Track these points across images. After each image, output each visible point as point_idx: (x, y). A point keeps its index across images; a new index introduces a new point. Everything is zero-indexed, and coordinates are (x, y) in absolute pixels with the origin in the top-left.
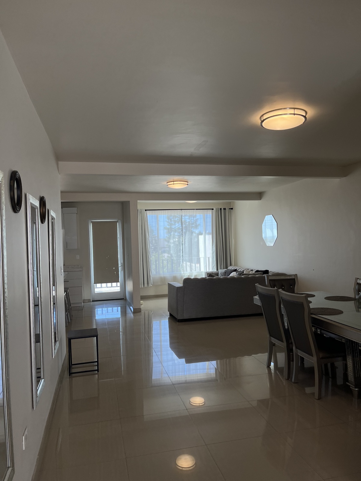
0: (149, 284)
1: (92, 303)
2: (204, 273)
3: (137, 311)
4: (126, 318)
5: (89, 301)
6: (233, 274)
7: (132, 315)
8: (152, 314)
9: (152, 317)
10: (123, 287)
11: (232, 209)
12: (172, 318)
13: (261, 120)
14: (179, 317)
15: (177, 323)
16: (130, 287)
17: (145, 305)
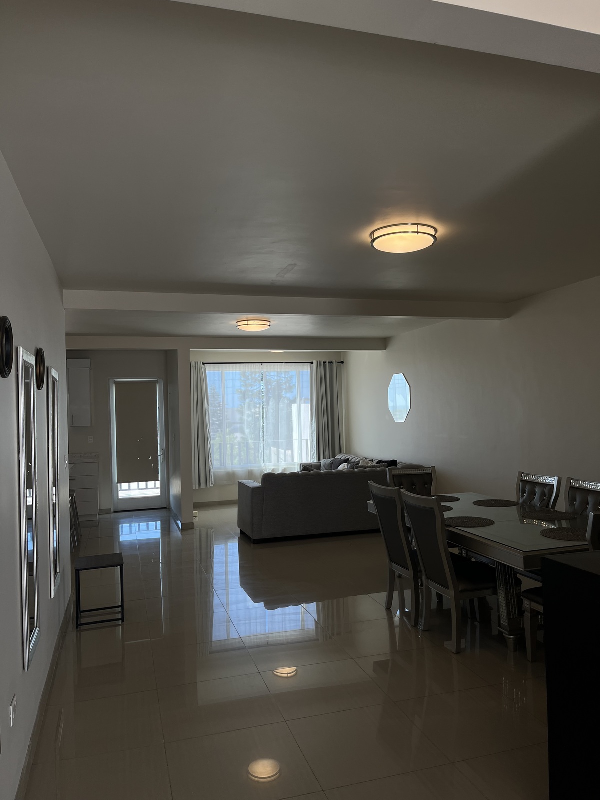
0: (208, 484)
1: (113, 515)
2: (298, 465)
3: (188, 527)
4: (170, 538)
5: (108, 512)
6: (343, 467)
7: (179, 534)
8: (213, 532)
9: (213, 536)
10: (166, 488)
11: (343, 363)
12: (245, 538)
14: (256, 537)
15: (252, 545)
16: (176, 488)
17: (201, 518)
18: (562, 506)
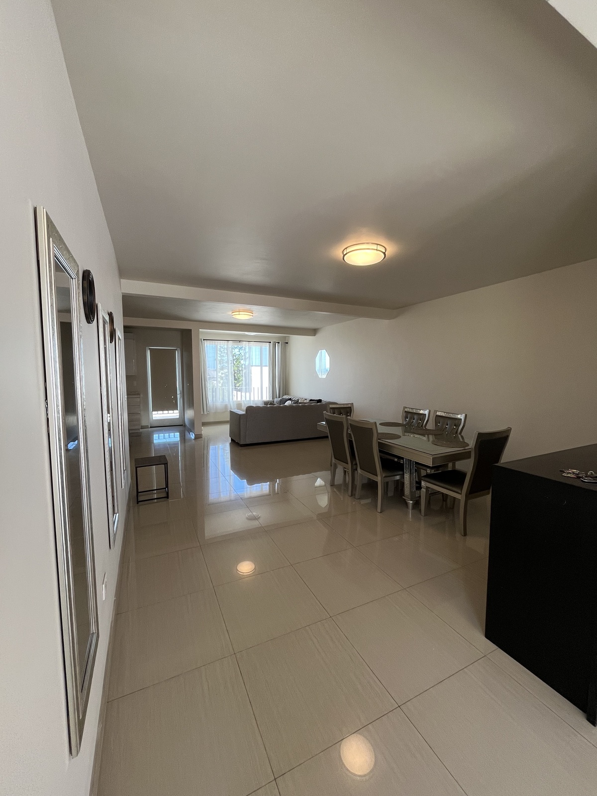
0: (207, 412)
1: (150, 429)
3: (198, 437)
4: (186, 443)
5: (146, 427)
6: (288, 403)
8: (212, 439)
10: (183, 413)
11: (287, 343)
12: (235, 443)
13: (343, 254)
14: (242, 443)
15: (240, 448)
16: (189, 415)
17: (206, 431)
18: (431, 426)
